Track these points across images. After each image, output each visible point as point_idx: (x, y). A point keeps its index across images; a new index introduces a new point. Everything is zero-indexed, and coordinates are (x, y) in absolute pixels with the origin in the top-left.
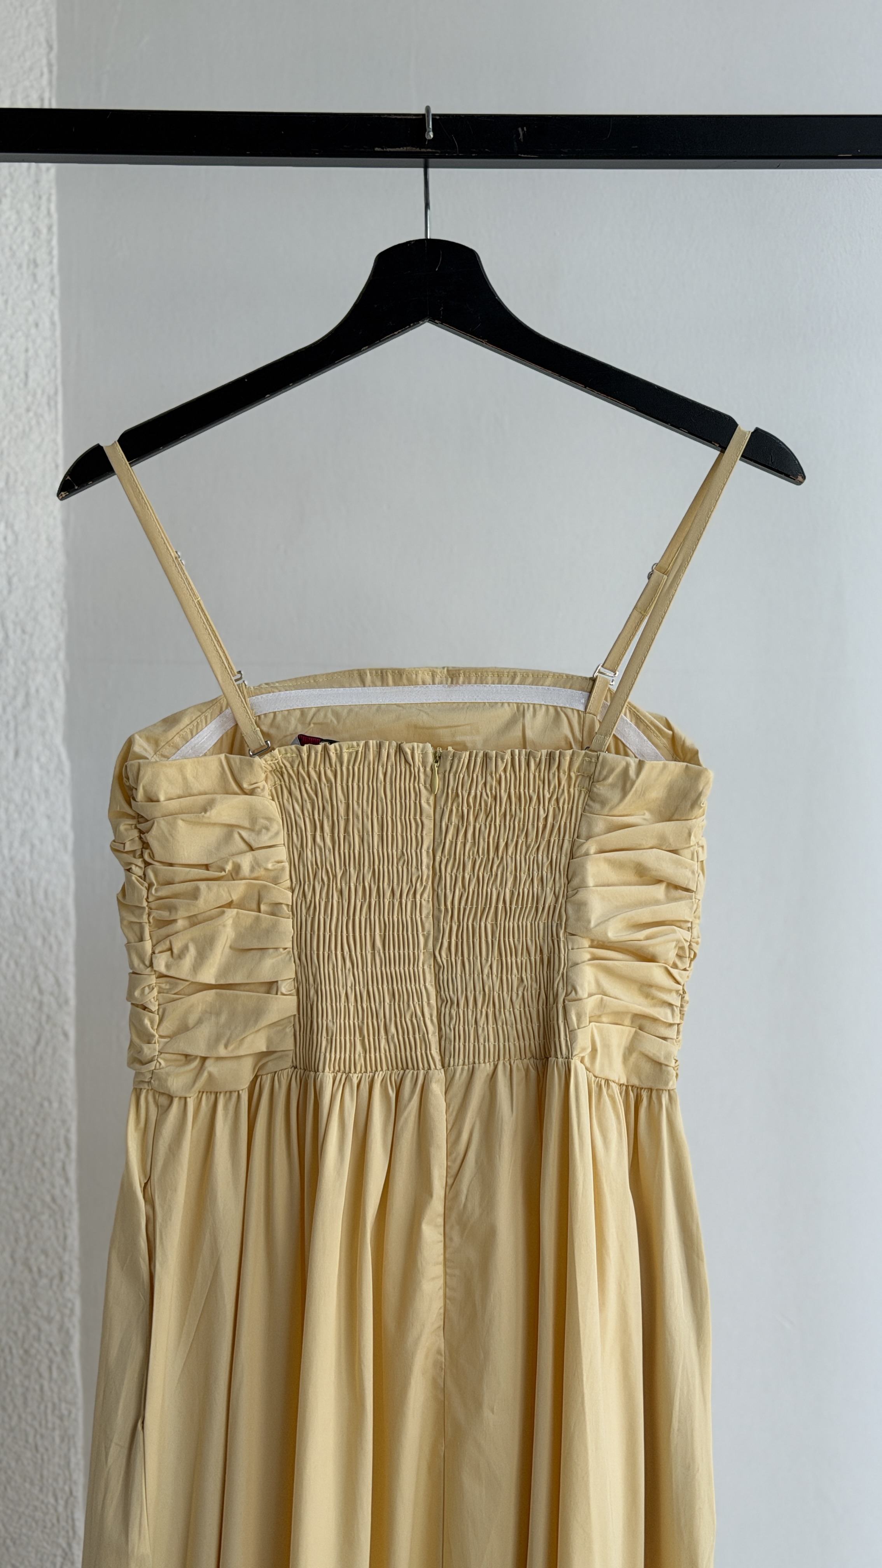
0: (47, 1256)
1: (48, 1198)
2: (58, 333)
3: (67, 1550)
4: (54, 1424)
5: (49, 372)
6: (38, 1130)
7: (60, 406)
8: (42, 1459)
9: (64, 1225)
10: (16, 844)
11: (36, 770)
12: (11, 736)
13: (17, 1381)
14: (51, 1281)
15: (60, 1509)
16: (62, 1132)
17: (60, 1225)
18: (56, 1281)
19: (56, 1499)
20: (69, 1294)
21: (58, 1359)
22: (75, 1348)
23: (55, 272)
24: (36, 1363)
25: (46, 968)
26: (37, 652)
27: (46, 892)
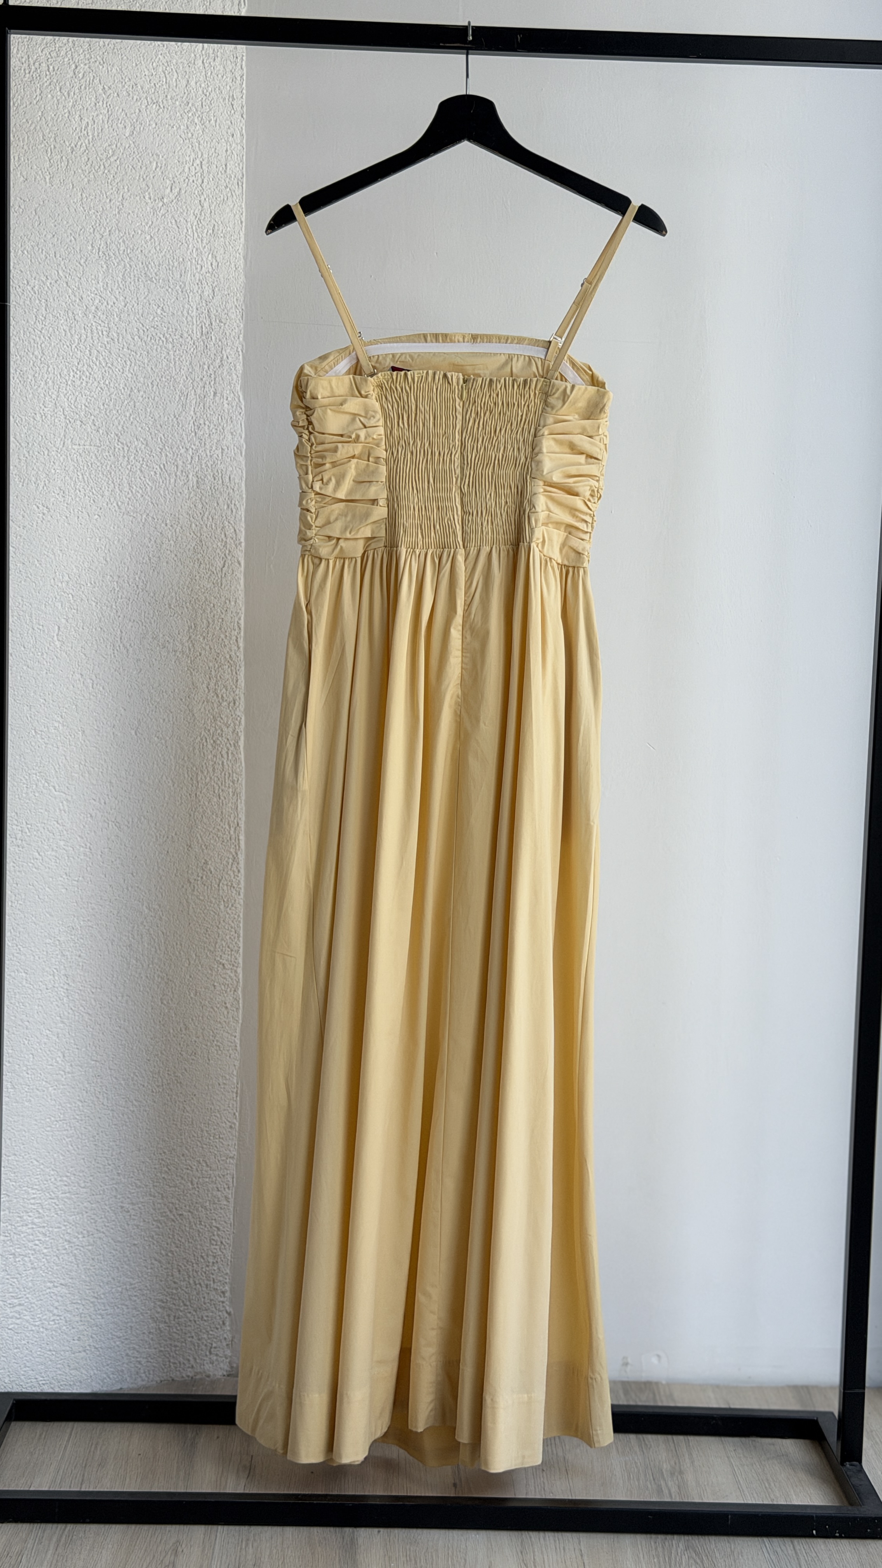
0: (227, 690)
1: (228, 657)
2: (244, 141)
3: (235, 855)
4: (229, 784)
5: (239, 164)
6: (223, 616)
7: (244, 186)
8: (223, 804)
9: (236, 673)
10: (214, 448)
11: (226, 405)
12: (212, 383)
13: (209, 757)
14: (229, 704)
15: (232, 833)
16: (236, 620)
17: (234, 673)
18: (232, 704)
19: (230, 828)
20: (238, 713)
21: (232, 748)
22: (241, 743)
23: (244, 103)
24: (220, 749)
25: (229, 522)
26: (228, 334)
27: (230, 478)
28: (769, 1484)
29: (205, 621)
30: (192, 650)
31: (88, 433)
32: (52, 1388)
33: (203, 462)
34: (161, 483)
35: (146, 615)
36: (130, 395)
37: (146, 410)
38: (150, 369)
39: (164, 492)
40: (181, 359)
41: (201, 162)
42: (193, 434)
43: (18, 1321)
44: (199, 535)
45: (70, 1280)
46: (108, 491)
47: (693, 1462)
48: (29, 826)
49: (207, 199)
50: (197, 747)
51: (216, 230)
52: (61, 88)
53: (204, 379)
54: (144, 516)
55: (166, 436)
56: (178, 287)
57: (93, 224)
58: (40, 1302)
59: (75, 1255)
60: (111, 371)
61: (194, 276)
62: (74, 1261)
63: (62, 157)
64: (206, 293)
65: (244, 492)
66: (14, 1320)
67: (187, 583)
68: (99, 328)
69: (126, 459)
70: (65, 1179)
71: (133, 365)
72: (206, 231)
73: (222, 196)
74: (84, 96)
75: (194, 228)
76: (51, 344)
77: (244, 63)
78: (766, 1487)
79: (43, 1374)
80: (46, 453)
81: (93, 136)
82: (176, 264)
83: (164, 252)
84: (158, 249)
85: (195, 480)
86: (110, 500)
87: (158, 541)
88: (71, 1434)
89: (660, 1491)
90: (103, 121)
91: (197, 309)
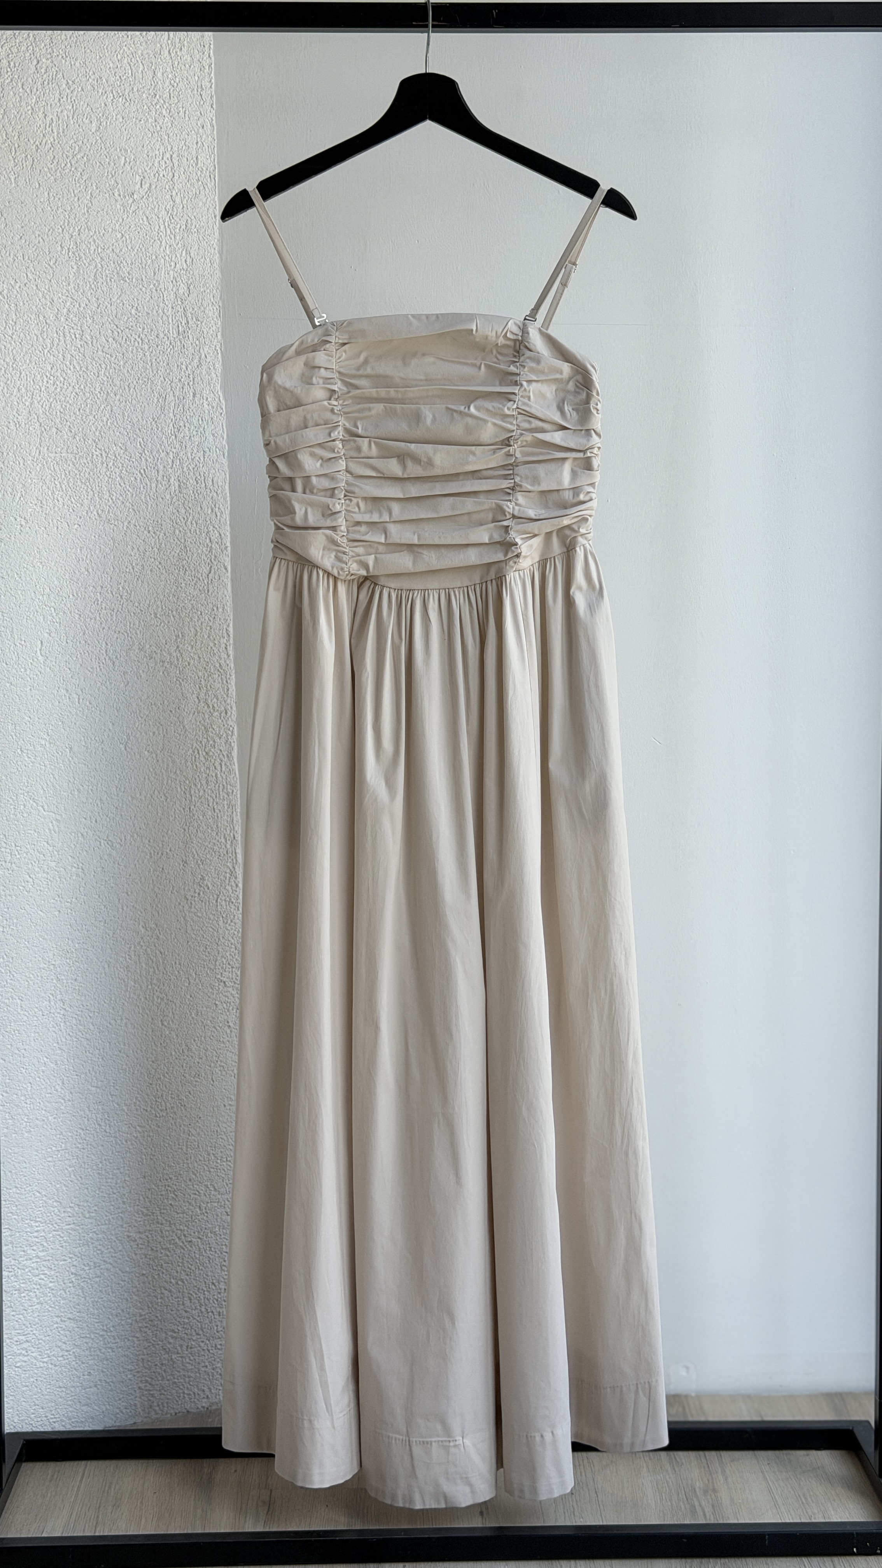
0: (218, 700)
1: (218, 665)
2: (215, 132)
3: (233, 870)
4: (224, 797)
5: (210, 156)
6: (211, 624)
8: (218, 817)
9: (227, 682)
10: (195, 451)
11: (206, 406)
12: (191, 383)
13: (202, 770)
14: (220, 714)
15: (228, 846)
16: (225, 626)
17: (224, 682)
18: (223, 714)
19: (226, 841)
20: (230, 723)
21: (225, 759)
22: (235, 754)
23: (213, 93)
24: (213, 760)
25: (214, 527)
26: (205, 332)
27: (213, 481)
28: (806, 1499)
29: (192, 630)
30: (180, 660)
31: (64, 441)
32: (64, 1426)
33: (185, 466)
34: (142, 489)
35: (132, 625)
36: (106, 400)
37: (123, 414)
38: (126, 372)
39: (145, 497)
40: (158, 360)
41: (171, 156)
42: (174, 437)
43: (26, 1359)
44: (183, 541)
45: (78, 1314)
46: (87, 499)
47: (726, 1479)
48: (19, 848)
49: (179, 194)
50: (189, 760)
51: (189, 225)
52: (23, 85)
53: (182, 380)
54: (126, 524)
55: (145, 440)
56: (152, 286)
57: (62, 223)
58: (48, 1338)
59: (82, 1288)
60: (85, 376)
61: (168, 274)
62: (81, 1294)
63: (27, 156)
64: (181, 291)
65: (228, 494)
66: (20, 1357)
67: (173, 590)
68: (72, 331)
69: (105, 465)
70: (69, 1210)
71: (108, 367)
72: (179, 226)
73: (194, 190)
74: (47, 91)
75: (166, 224)
76: (22, 351)
77: (211, 51)
78: (803, 1503)
79: (53, 1412)
80: (22, 464)
81: (58, 133)
82: (149, 261)
83: (136, 250)
84: (129, 248)
85: (177, 485)
86: (89, 508)
87: (142, 549)
88: (83, 1474)
89: (693, 1511)
90: (68, 117)
91: (172, 308)
